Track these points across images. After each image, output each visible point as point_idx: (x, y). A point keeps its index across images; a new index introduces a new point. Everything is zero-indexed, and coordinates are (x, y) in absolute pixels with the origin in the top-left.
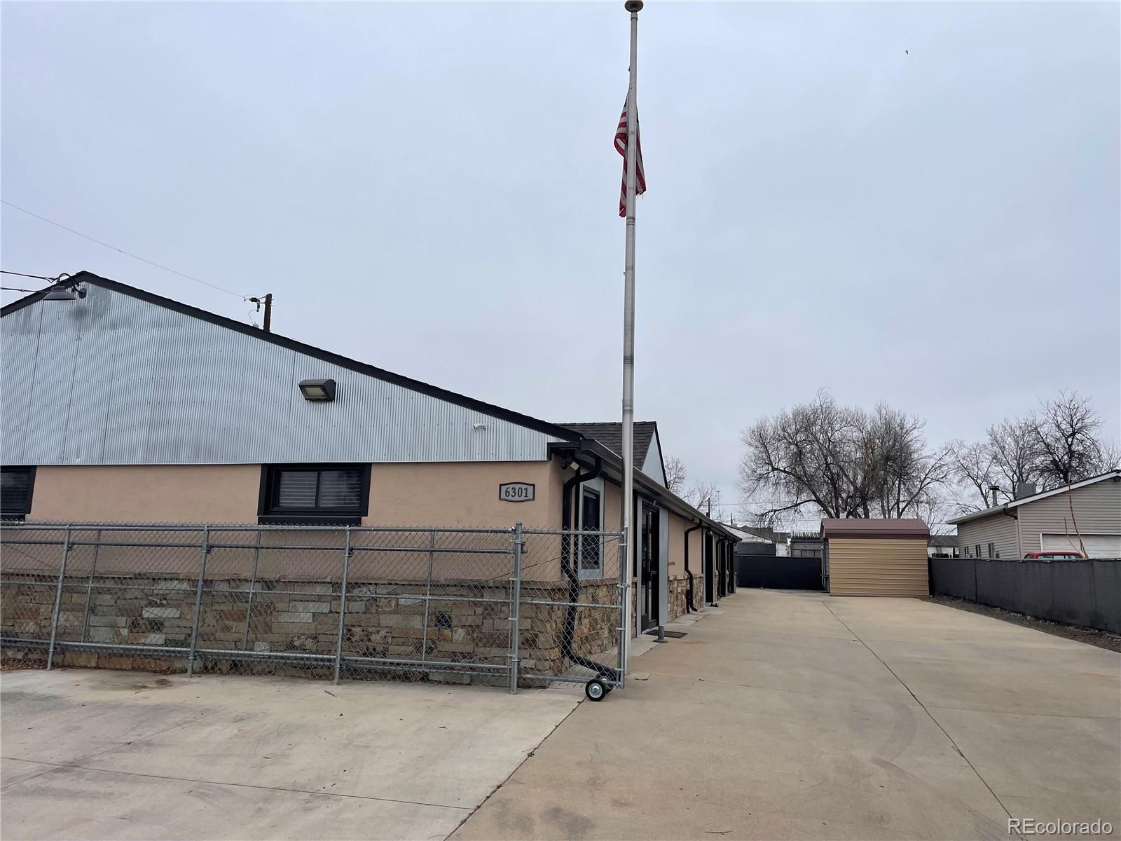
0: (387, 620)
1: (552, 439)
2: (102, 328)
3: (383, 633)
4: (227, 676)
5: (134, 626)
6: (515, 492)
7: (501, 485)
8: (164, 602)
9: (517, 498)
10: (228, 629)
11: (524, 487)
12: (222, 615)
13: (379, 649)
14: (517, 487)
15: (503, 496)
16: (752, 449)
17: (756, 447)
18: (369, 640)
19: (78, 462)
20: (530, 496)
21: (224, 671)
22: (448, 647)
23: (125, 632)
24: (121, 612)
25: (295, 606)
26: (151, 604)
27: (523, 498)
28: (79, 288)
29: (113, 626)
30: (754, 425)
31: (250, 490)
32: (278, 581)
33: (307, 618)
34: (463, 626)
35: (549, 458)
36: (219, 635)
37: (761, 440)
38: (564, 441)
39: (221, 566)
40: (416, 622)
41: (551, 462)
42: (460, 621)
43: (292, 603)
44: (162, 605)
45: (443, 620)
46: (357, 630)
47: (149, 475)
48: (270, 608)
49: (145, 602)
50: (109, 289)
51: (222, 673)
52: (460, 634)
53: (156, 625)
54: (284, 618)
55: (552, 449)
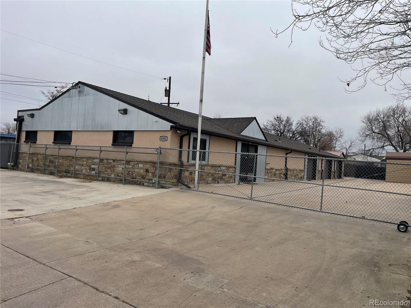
0: (136, 170)
1: (171, 124)
2: (83, 96)
3: (135, 173)
4: (107, 182)
5: (90, 169)
6: (163, 139)
7: (160, 137)
8: (95, 164)
9: (163, 140)
10: (106, 171)
11: (165, 137)
12: (106, 167)
13: (135, 177)
14: (164, 137)
15: (161, 140)
16: (365, 125)
17: (367, 123)
18: (133, 175)
19: (79, 130)
20: (166, 140)
21: (106, 181)
22: (148, 177)
23: (88, 171)
24: (88, 166)
25: (119, 166)
26: (93, 164)
27: (165, 140)
28: (79, 86)
29: (86, 169)
30: (366, 115)
31: (110, 137)
32: (115, 160)
33: (121, 169)
34: (151, 173)
35: (171, 129)
36: (105, 172)
37: (370, 121)
38: (174, 125)
39: (103, 155)
40: (142, 171)
41: (171, 131)
42: (150, 171)
43: (118, 165)
44: (94, 165)
45: (147, 171)
46: (130, 172)
47: (92, 133)
48: (114, 166)
49: (92, 164)
50: (85, 85)
51: (105, 181)
52: (150, 174)
53: (94, 169)
54: (117, 169)
55: (172, 127)
